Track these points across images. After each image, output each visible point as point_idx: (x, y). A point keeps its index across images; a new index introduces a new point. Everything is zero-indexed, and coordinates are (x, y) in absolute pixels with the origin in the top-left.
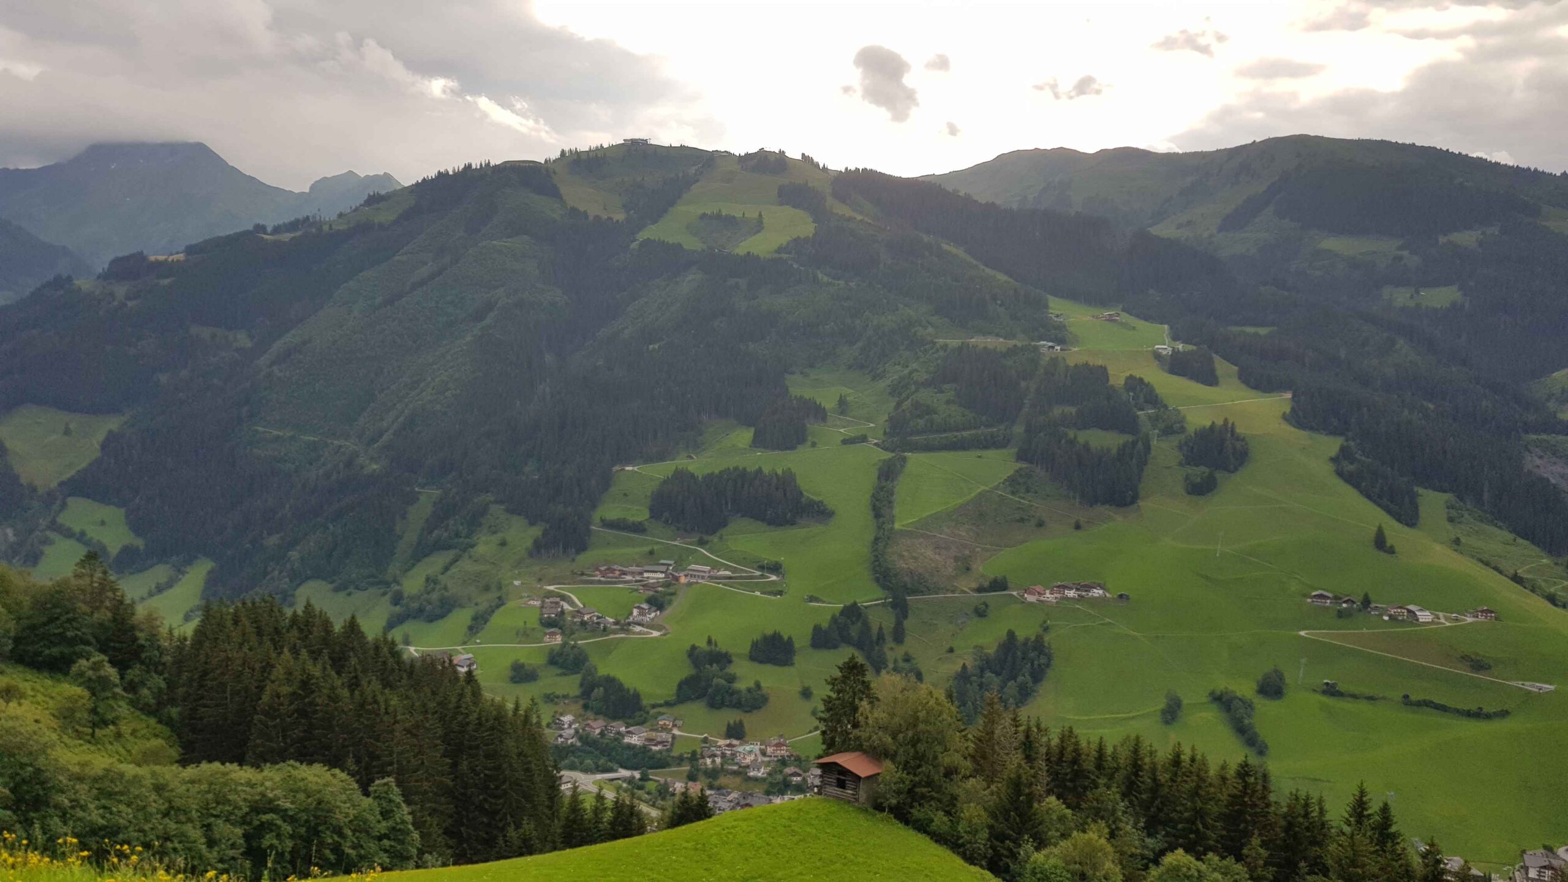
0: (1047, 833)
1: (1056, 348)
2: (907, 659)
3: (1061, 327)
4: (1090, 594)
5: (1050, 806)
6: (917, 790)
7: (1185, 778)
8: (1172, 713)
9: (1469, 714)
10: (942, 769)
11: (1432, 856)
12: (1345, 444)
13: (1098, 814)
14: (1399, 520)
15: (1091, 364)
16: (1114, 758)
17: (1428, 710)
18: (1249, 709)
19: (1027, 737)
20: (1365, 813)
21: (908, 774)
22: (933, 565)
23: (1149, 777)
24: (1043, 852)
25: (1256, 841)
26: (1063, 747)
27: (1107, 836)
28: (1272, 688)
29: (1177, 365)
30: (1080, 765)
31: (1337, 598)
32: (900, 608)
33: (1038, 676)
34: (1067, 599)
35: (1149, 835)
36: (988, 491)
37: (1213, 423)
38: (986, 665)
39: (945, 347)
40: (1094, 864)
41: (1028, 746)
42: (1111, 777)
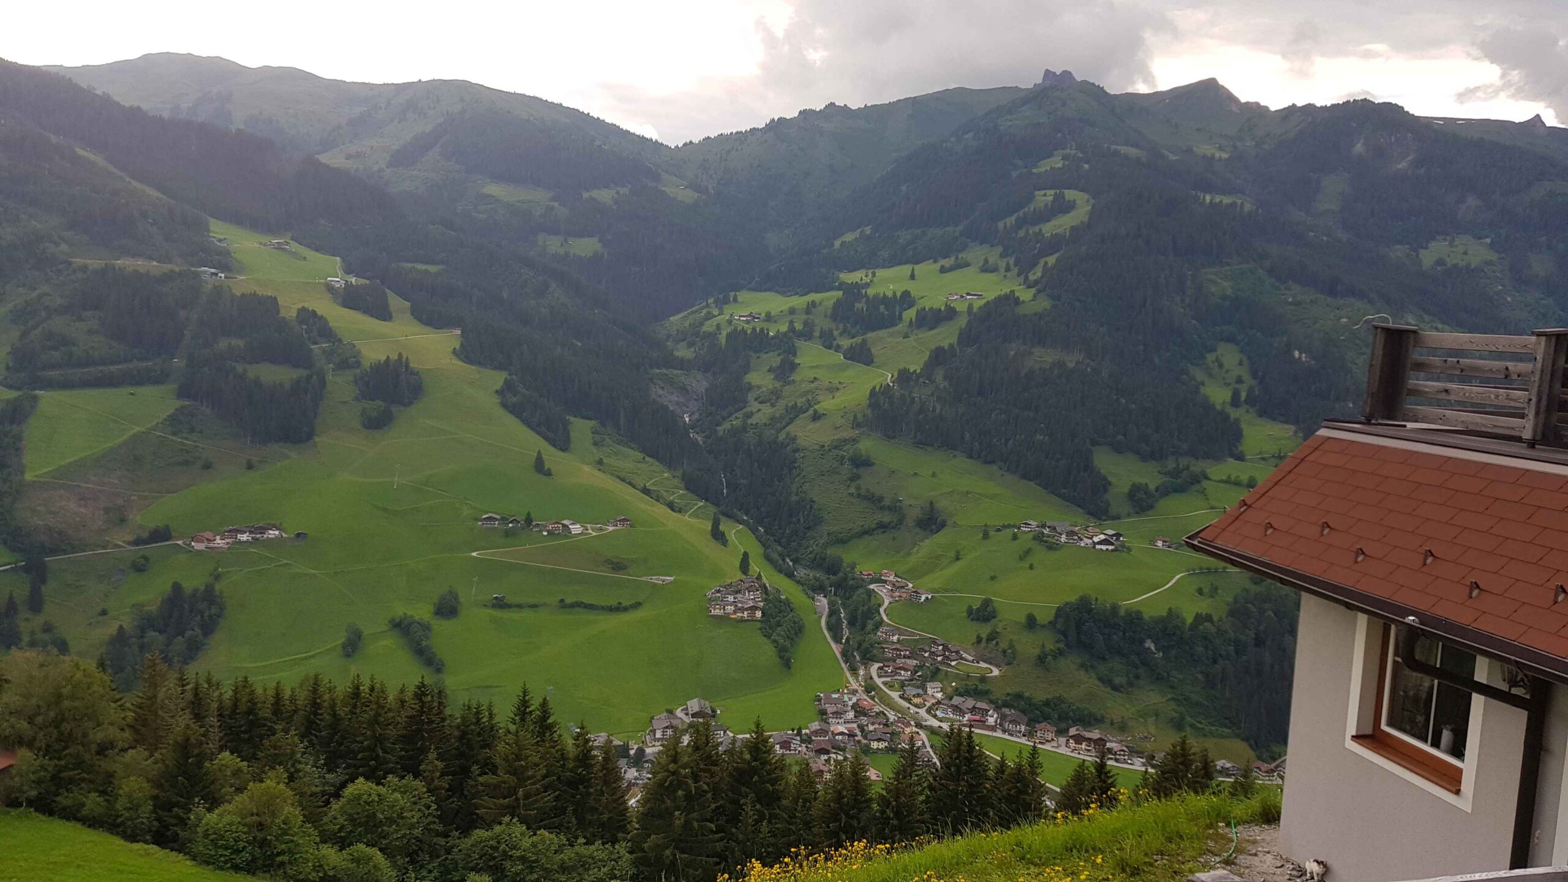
0: (220, 790)
1: (220, 275)
2: (48, 628)
3: (227, 253)
4: (265, 536)
5: (224, 762)
6: (62, 775)
7: (364, 708)
8: (353, 646)
9: (611, 609)
10: (94, 747)
11: (582, 739)
12: (509, 378)
13: (275, 761)
14: (554, 446)
15: (260, 294)
16: (293, 699)
17: (580, 610)
18: (427, 631)
19: (196, 695)
20: (528, 710)
21: (50, 759)
22: (78, 519)
23: (329, 714)
24: (217, 811)
25: (432, 755)
26: (236, 699)
27: (286, 781)
28: (447, 609)
29: (350, 299)
30: (256, 715)
31: (503, 519)
32: (36, 572)
33: (208, 628)
34: (241, 542)
35: (329, 771)
36: (143, 433)
37: (388, 357)
38: (147, 623)
39: (84, 269)
40: (273, 811)
41: (197, 706)
42: (289, 720)
